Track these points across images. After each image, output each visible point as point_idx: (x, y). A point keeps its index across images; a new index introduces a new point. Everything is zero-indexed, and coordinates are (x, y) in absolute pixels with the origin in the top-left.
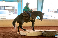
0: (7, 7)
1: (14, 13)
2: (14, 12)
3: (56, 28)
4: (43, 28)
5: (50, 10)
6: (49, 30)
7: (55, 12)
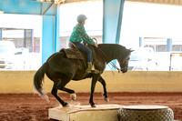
0: (8, 29)
1: (30, 51)
2: (31, 46)
3: (161, 99)
4: (121, 98)
5: (143, 40)
6: (139, 103)
7: (160, 48)
